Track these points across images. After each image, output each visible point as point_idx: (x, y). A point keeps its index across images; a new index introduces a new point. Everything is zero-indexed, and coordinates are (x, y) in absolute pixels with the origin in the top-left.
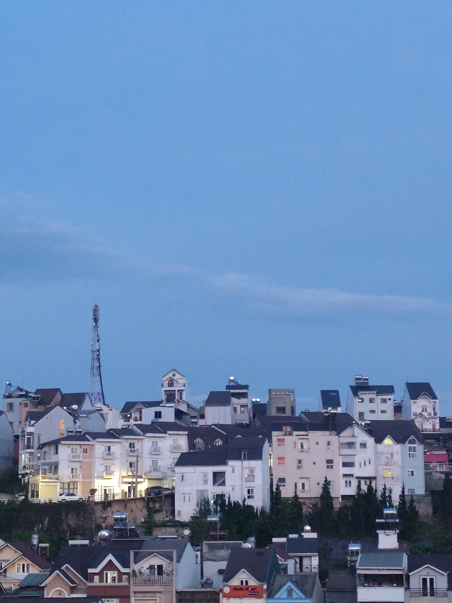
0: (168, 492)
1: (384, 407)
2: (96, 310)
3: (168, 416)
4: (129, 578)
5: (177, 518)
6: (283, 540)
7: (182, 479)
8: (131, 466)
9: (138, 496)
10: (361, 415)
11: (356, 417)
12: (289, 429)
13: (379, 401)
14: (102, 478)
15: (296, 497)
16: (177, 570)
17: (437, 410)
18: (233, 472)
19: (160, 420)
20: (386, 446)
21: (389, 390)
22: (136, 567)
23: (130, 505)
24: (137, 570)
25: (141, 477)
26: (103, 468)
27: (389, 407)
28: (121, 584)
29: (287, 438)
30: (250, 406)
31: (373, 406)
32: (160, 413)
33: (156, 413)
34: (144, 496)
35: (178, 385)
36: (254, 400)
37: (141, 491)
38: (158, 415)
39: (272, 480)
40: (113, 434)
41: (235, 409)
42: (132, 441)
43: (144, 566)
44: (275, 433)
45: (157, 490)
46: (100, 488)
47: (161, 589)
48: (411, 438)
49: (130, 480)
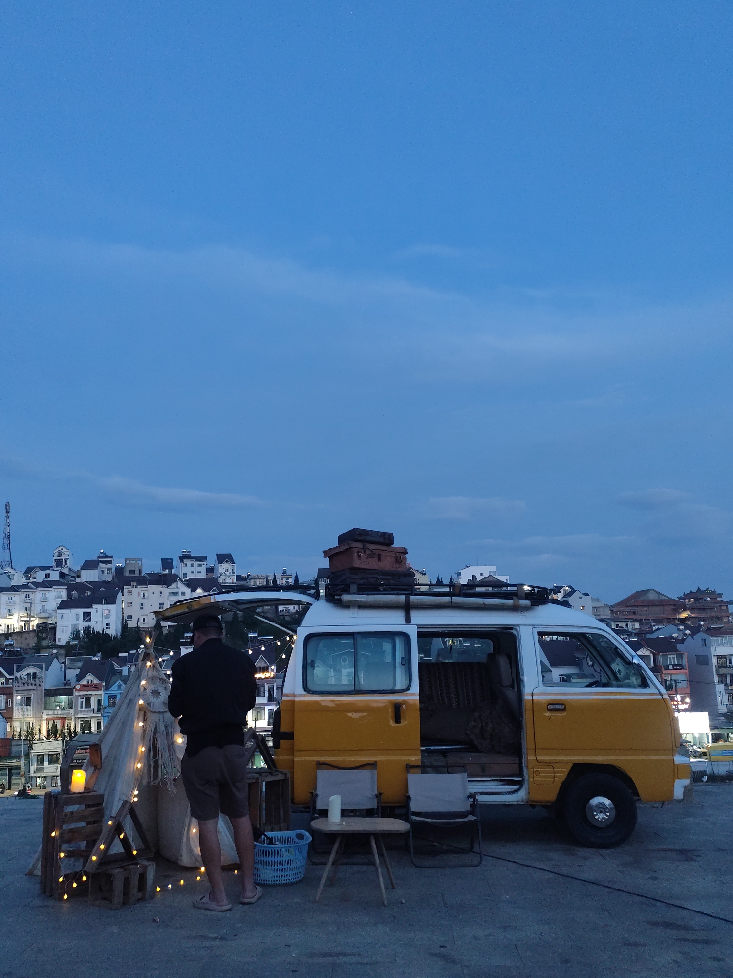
0: (52, 626)
1: (200, 569)
2: (7, 505)
3: (55, 576)
4: (13, 681)
5: (58, 643)
6: (126, 654)
7: (62, 618)
8: (26, 610)
9: (31, 629)
10: (185, 574)
11: (182, 576)
12: (135, 584)
13: (197, 565)
14: (6, 617)
15: (138, 627)
16: (46, 676)
17: (235, 571)
18: (97, 612)
19: (49, 579)
20: (198, 593)
21: (204, 558)
22: (18, 675)
23: (25, 635)
24: (18, 677)
25: (33, 617)
26: (7, 611)
27: (203, 569)
28: (7, 686)
29: (134, 590)
30: (114, 569)
31: (192, 569)
32: (49, 574)
33: (46, 574)
34: (35, 629)
35: (64, 555)
36: (117, 565)
37: (33, 626)
38: (48, 575)
39: (123, 616)
40: (15, 589)
41: (103, 572)
42: (28, 593)
43: (23, 674)
44: (125, 587)
45: (44, 625)
46: (4, 624)
47: (35, 688)
48: (214, 588)
49: (26, 619)
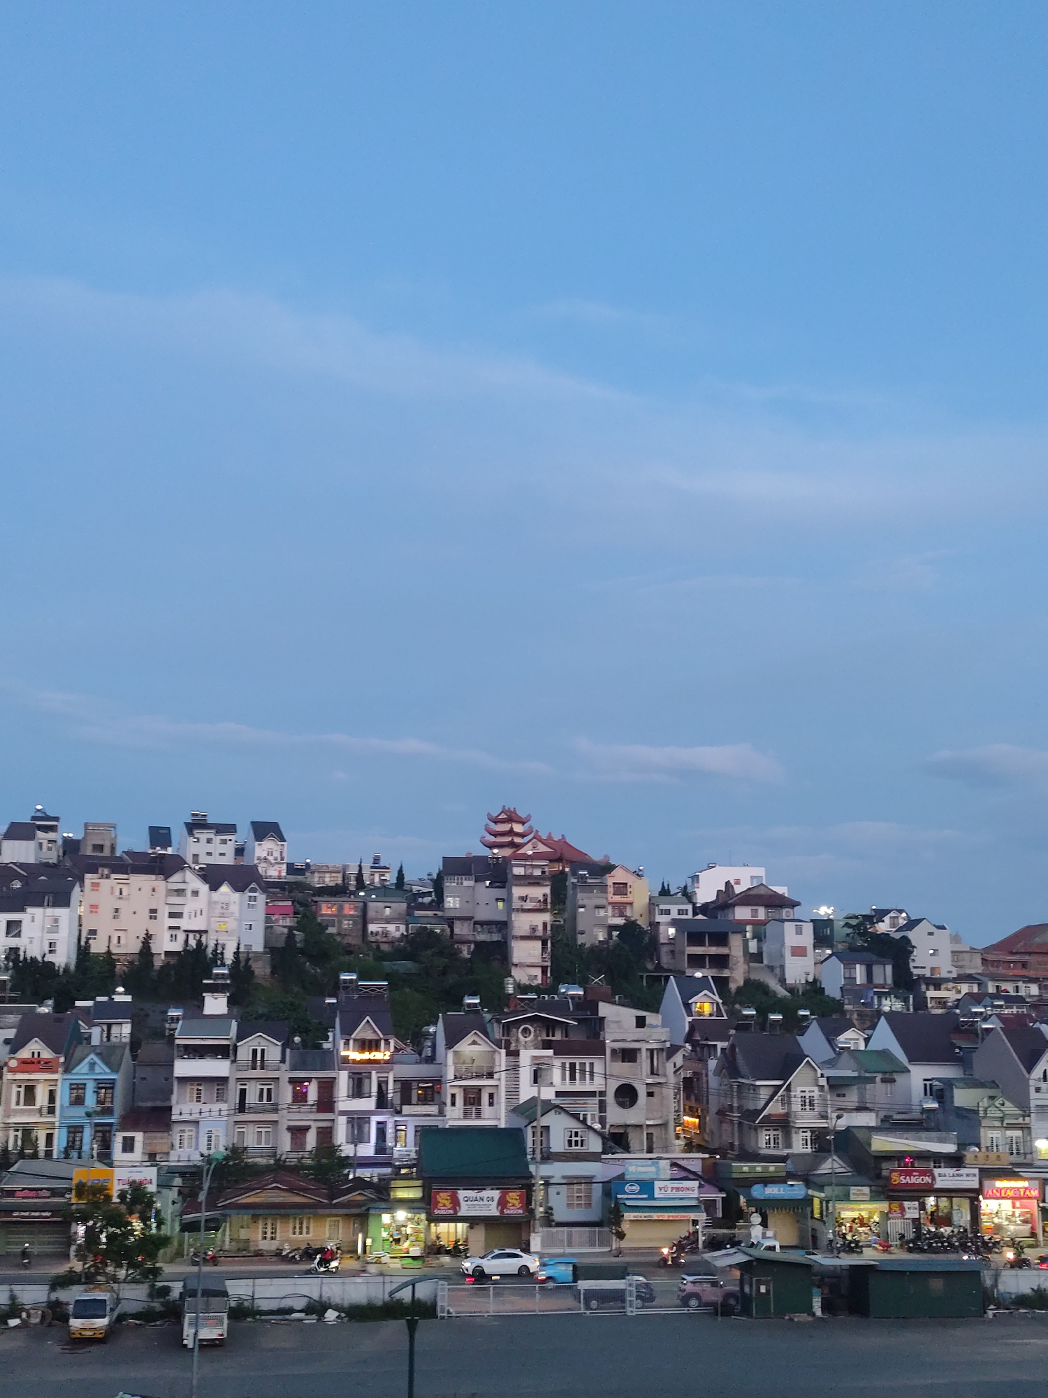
1: (223, 849)
6: (90, 1003)
10: (196, 857)
11: (189, 859)
12: (106, 871)
13: (218, 841)
15: (109, 953)
17: (285, 855)
18: (33, 920)
20: (222, 894)
21: (230, 829)
27: (229, 849)
29: (103, 882)
30: (60, 842)
31: (210, 848)
36: (65, 835)
39: (80, 931)
41: (41, 844)
44: (88, 876)
48: (252, 886)
